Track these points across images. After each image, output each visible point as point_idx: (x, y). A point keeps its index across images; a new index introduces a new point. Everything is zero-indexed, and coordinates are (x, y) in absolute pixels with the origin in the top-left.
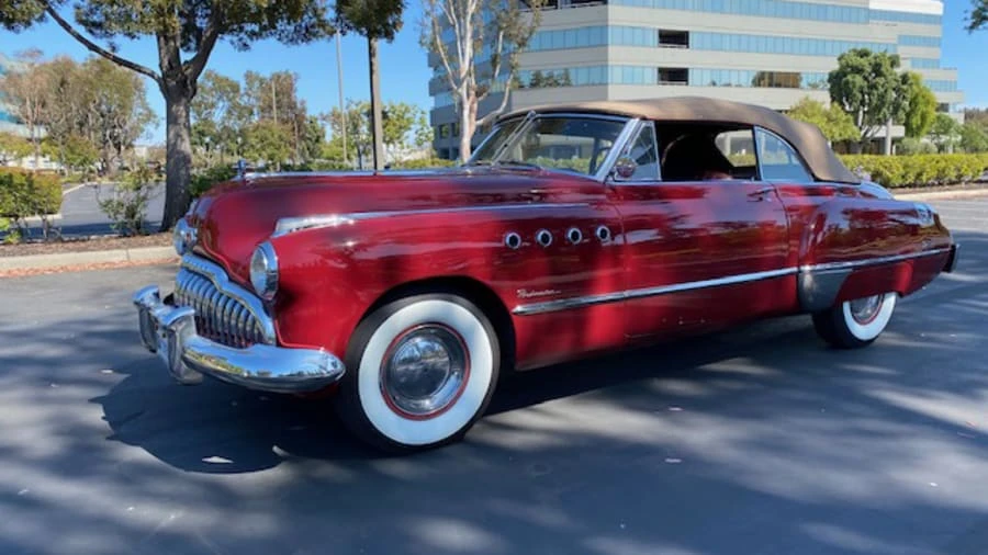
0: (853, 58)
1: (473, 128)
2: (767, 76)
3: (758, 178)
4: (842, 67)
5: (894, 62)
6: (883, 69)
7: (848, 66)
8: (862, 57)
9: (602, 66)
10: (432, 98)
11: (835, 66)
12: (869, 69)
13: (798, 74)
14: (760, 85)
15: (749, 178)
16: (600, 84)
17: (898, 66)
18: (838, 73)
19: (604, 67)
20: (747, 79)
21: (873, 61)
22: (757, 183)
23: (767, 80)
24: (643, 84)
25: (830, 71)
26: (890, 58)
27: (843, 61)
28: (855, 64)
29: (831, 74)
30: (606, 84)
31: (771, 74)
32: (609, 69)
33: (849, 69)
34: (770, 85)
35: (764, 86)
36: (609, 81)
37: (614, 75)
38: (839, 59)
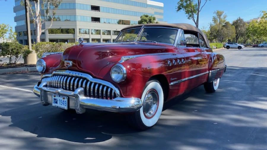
0: (144, 17)
1: (41, 33)
2: (122, 21)
3: (200, 47)
4: (142, 20)
5: (154, 19)
6: (152, 21)
7: (143, 19)
8: (146, 17)
9: (74, 15)
10: (16, 23)
11: (140, 19)
12: (148, 21)
13: (130, 21)
14: (120, 24)
15: (198, 47)
16: (75, 21)
17: (155, 20)
18: (140, 21)
19: (75, 15)
20: (116, 22)
21: (149, 18)
22: (200, 48)
23: (122, 23)
24: (87, 22)
25: (138, 21)
26: (153, 18)
27: (142, 18)
28: (145, 19)
29: (139, 21)
30: (76, 21)
31: (123, 21)
32: (77, 16)
33: (143, 20)
34: (123, 24)
35: (121, 24)
36: (77, 20)
37: (78, 18)
38: (141, 17)
